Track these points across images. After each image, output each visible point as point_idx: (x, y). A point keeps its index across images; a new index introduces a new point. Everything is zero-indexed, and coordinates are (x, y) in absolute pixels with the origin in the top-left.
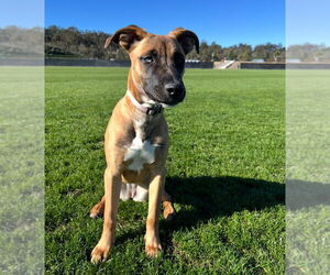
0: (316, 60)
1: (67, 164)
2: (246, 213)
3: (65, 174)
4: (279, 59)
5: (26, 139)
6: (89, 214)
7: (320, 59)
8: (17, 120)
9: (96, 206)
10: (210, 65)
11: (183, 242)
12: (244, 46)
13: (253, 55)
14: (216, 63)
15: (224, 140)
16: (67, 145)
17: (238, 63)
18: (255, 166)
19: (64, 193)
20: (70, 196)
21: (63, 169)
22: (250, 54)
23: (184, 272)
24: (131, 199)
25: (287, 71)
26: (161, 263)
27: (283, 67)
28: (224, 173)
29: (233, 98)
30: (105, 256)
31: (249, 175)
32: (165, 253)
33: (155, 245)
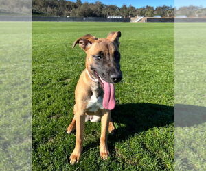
0: (197, 17)
1: (49, 96)
2: (156, 129)
3: (49, 103)
4: (170, 16)
5: (19, 78)
6: (66, 131)
7: (199, 16)
8: (10, 63)
9: (70, 126)
10: (128, 20)
11: (121, 149)
12: (149, 7)
13: (155, 13)
14: (132, 18)
15: (140, 77)
16: (48, 82)
17: (146, 18)
18: (159, 95)
19: (50, 117)
20: (54, 119)
21: (47, 100)
22: (152, 12)
23: (123, 169)
24: (89, 121)
25: (176, 24)
26: (110, 164)
27: (173, 20)
28: (141, 101)
29: (143, 46)
30: (78, 159)
31: (156, 102)
32: (112, 156)
33: (106, 152)
